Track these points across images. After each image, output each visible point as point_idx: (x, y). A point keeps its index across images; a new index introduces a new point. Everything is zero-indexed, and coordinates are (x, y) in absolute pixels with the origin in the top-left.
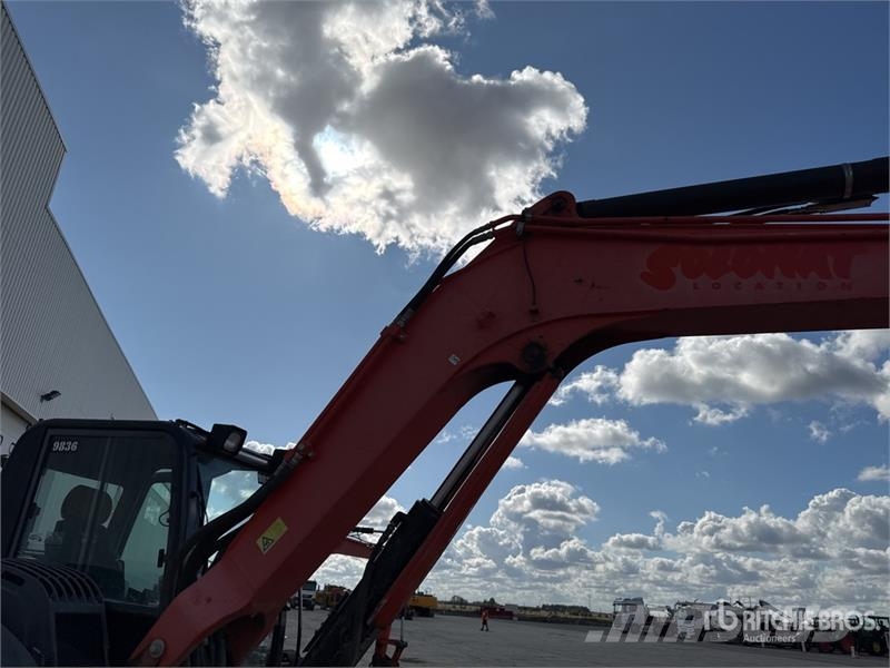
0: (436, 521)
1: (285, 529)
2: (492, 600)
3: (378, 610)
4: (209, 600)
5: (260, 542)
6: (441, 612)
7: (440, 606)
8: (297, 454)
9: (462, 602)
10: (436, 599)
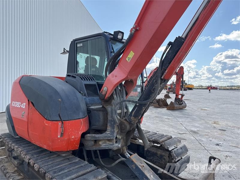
0: (184, 42)
1: (134, 54)
2: (211, 85)
3: (165, 74)
4: (116, 76)
5: (127, 59)
6: (195, 89)
7: (195, 87)
8: (133, 29)
9: (201, 86)
10: (193, 85)
